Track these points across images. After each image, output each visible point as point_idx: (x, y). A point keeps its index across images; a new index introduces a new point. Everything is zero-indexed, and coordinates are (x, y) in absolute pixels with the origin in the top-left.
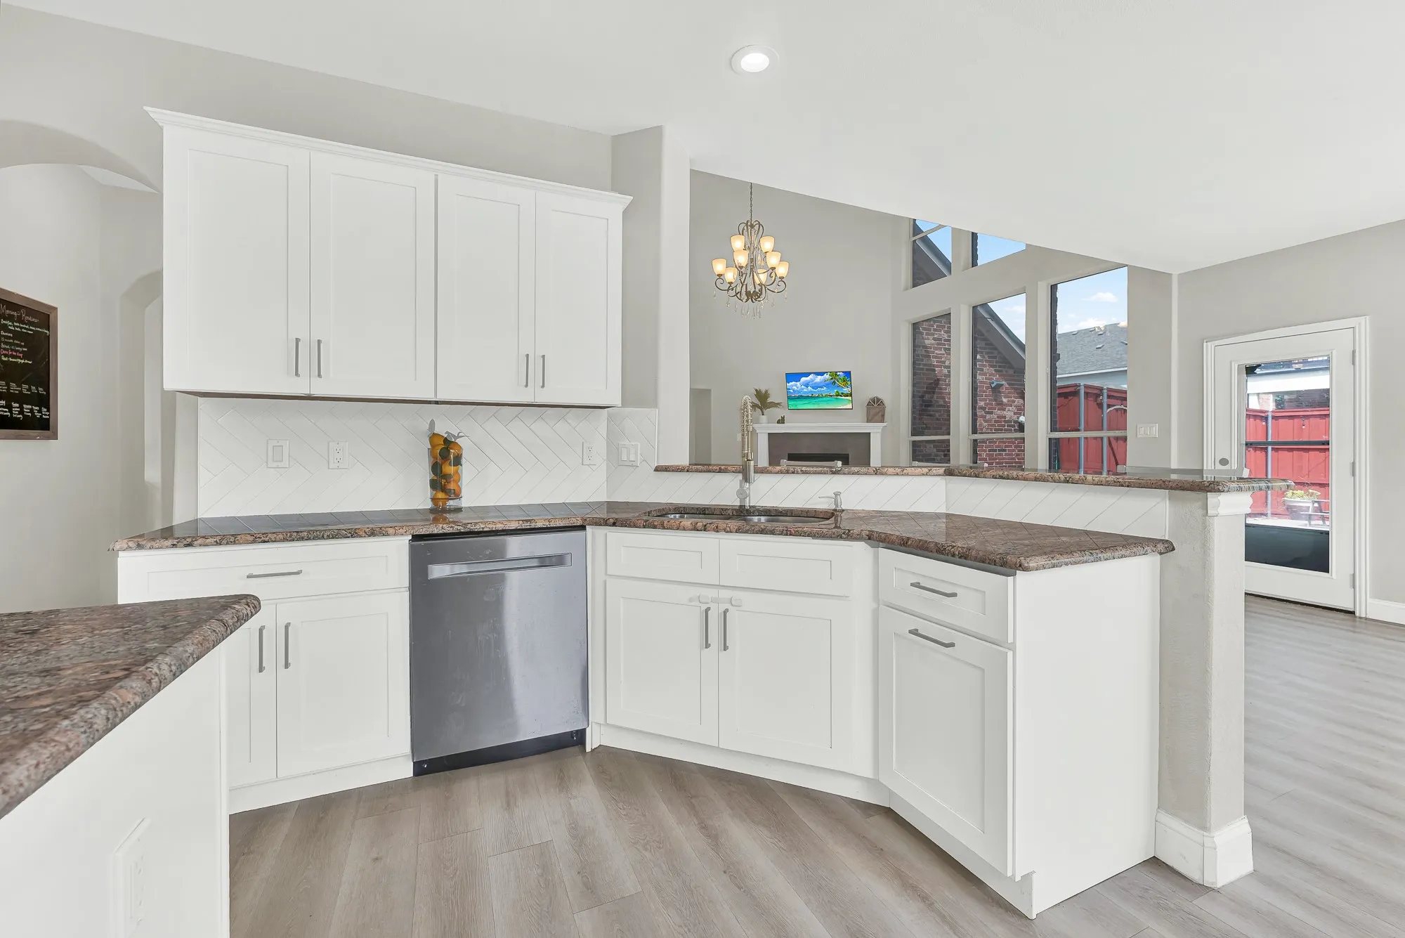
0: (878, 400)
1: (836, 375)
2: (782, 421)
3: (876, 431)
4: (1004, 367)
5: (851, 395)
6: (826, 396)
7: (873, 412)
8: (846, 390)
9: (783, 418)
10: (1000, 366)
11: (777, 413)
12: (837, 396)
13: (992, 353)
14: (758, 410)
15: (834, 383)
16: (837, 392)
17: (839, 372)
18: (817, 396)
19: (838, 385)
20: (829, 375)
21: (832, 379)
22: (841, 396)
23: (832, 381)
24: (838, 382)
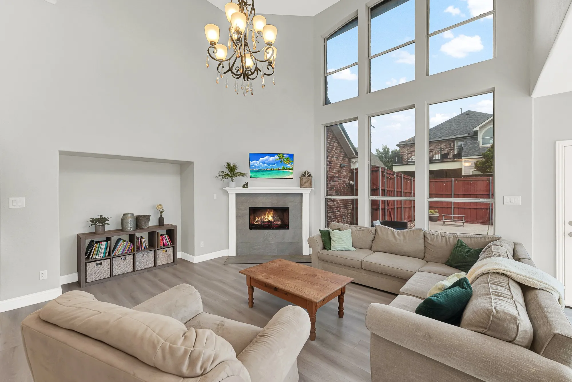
0: (308, 173)
1: (283, 156)
2: (246, 186)
3: (306, 192)
4: (345, 157)
5: (293, 169)
7: (305, 180)
8: (289, 166)
9: (247, 184)
10: (344, 157)
11: (244, 180)
13: (341, 150)
14: (230, 178)
15: (281, 161)
16: (283, 167)
17: (285, 154)
18: (270, 169)
19: (284, 162)
20: (278, 156)
21: (280, 159)
22: (286, 170)
23: (280, 160)
24: (284, 160)
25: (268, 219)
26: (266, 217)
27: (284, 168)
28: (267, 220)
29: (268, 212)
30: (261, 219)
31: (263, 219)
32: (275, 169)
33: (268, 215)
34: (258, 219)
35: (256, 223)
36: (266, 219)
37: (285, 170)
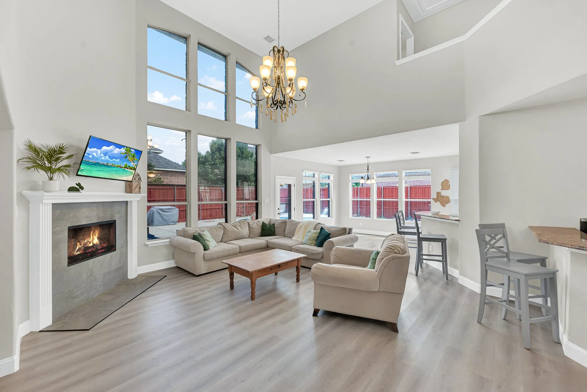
0: (138, 175)
1: (130, 150)
3: (135, 199)
6: (117, 166)
7: (135, 184)
8: (132, 165)
12: (125, 168)
15: (126, 157)
16: (126, 164)
17: (133, 149)
18: (110, 165)
19: (129, 159)
20: (125, 149)
21: (126, 153)
22: (128, 169)
23: (126, 155)
24: (129, 156)
25: (93, 243)
26: (91, 240)
27: (127, 167)
28: (91, 245)
29: (93, 231)
30: (85, 245)
31: (87, 244)
32: (116, 165)
33: (93, 236)
34: (80, 245)
35: (77, 254)
36: (90, 243)
37: (126, 169)
